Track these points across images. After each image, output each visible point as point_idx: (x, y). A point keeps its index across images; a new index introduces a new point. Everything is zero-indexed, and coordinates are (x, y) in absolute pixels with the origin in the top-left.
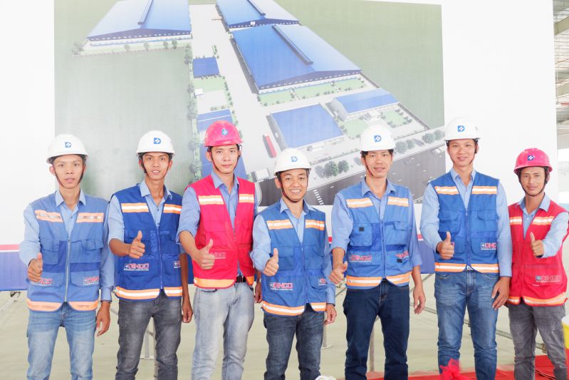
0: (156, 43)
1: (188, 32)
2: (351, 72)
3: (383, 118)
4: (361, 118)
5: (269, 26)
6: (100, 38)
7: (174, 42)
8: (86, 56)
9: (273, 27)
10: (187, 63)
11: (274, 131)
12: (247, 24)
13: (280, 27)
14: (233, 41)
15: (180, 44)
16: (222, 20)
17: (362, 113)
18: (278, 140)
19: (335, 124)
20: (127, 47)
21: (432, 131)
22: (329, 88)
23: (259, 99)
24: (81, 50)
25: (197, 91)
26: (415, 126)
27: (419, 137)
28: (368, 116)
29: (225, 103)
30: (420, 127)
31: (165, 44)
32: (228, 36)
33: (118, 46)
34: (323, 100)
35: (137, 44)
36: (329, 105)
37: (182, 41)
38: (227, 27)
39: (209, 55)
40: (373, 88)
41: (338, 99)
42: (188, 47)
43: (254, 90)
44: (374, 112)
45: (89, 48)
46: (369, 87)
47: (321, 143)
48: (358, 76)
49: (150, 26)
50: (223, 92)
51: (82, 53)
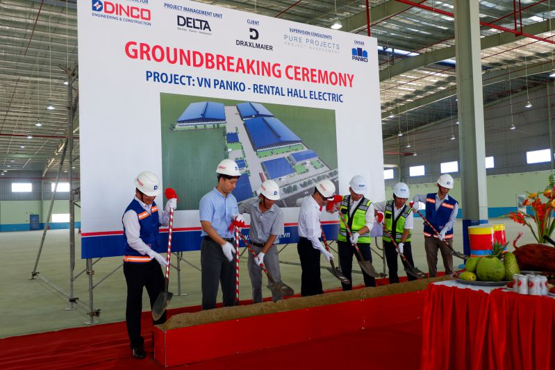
0: (209, 125)
1: (224, 120)
2: (297, 142)
3: (312, 164)
4: (303, 164)
5: (261, 118)
6: (183, 122)
7: (218, 125)
8: (176, 131)
9: (263, 119)
10: (224, 135)
11: (264, 170)
12: (251, 116)
13: (266, 118)
14: (245, 125)
15: (221, 125)
16: (240, 114)
17: (303, 162)
18: (266, 175)
19: (291, 167)
20: (196, 127)
21: (333, 171)
22: (288, 149)
23: (257, 154)
24: (174, 128)
25: (229, 150)
26: (326, 168)
27: (327, 174)
28: (305, 163)
29: (242, 156)
30: (328, 169)
31: (214, 126)
32: (242, 122)
33: (191, 126)
34: (286, 155)
35: (200, 125)
36: (288, 157)
37: (222, 124)
38: (242, 117)
39: (234, 131)
40: (307, 150)
41: (293, 155)
42: (225, 127)
43: (255, 150)
44: (308, 161)
45: (178, 127)
46: (306, 149)
47: (285, 177)
48: (301, 143)
49: (207, 116)
50: (240, 151)
51: (175, 129)
